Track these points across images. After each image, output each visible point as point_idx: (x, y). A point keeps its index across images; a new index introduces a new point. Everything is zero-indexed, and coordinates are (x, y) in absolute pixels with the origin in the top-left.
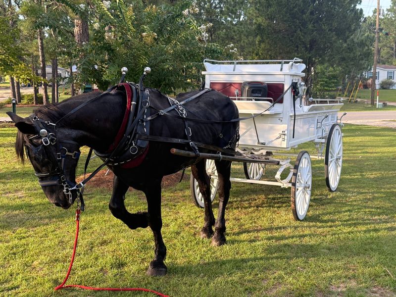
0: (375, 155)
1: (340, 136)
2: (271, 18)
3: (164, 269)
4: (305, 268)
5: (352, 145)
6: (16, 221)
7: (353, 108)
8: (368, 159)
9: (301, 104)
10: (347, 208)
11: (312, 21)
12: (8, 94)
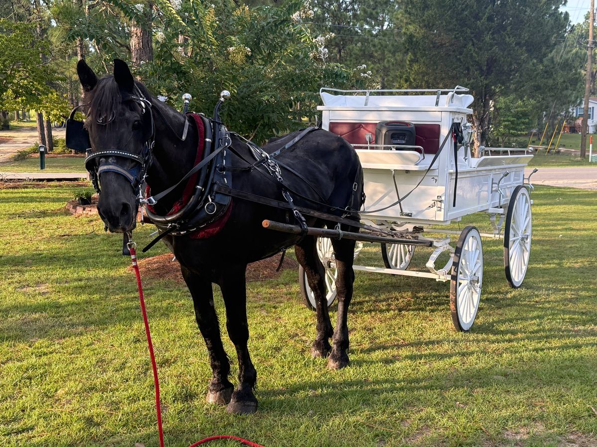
0: (583, 233)
1: (527, 205)
2: (428, 26)
3: (253, 404)
4: (467, 404)
5: (549, 217)
6: (35, 329)
7: (553, 162)
8: (572, 240)
9: (466, 156)
10: (535, 313)
11: (490, 30)
12: (34, 139)
